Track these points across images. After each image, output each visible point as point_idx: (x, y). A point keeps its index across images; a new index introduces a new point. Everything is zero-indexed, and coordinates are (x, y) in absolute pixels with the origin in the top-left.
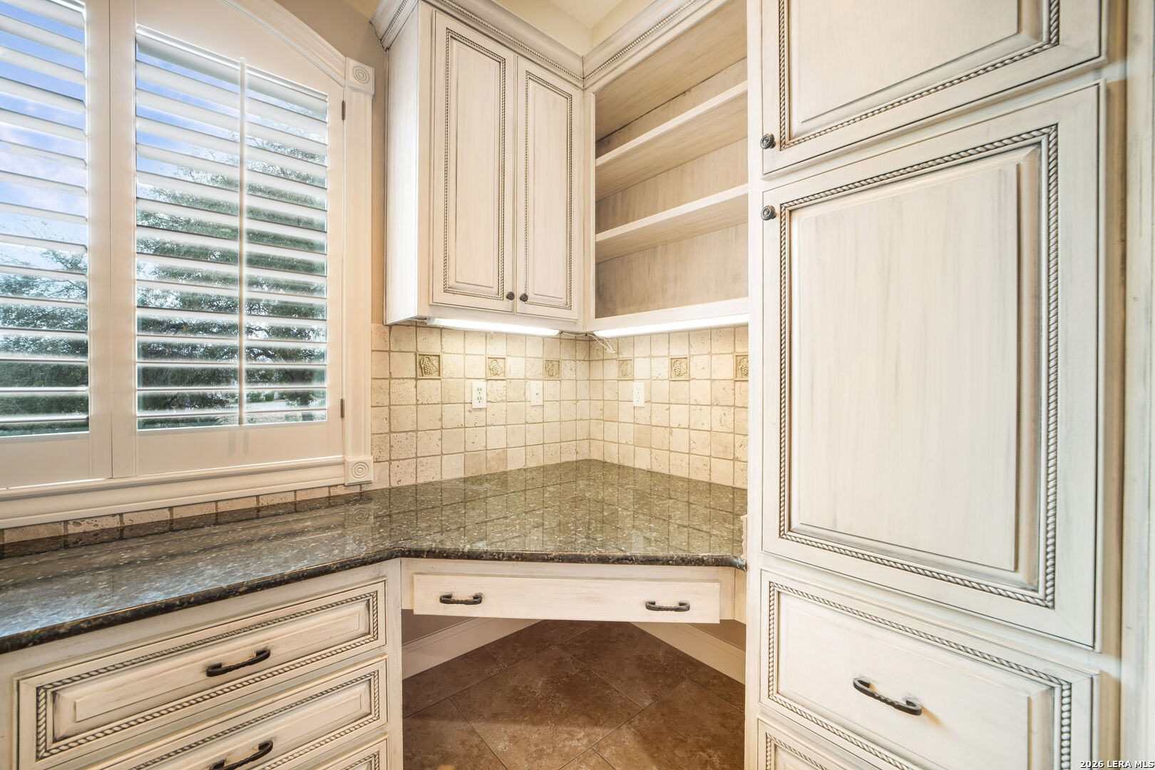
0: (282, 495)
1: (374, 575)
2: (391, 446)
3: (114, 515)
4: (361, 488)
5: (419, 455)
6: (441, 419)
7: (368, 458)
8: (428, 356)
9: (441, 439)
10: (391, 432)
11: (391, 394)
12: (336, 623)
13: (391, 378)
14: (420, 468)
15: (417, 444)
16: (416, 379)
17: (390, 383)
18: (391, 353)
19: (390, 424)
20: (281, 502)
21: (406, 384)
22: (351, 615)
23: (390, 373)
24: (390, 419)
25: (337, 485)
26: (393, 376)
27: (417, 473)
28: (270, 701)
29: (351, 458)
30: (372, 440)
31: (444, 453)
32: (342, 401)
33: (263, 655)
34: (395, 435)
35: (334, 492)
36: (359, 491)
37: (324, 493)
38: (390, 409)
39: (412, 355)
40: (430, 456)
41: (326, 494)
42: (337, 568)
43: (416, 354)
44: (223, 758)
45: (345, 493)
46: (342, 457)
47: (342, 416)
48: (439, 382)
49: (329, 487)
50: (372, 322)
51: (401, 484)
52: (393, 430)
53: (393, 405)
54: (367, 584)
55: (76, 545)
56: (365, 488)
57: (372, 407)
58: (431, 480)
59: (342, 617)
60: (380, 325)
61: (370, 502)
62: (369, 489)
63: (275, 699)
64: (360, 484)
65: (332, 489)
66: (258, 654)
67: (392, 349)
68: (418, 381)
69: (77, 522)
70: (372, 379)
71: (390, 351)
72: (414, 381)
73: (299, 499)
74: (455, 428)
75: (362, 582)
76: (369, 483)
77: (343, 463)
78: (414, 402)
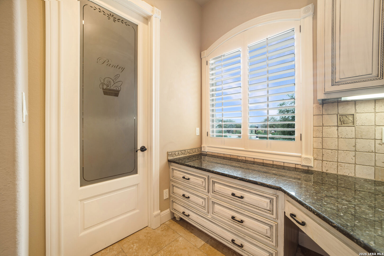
0: (280, 163)
1: (274, 193)
2: (323, 155)
3: (245, 157)
4: (308, 168)
5: (339, 161)
6: (355, 146)
7: (311, 157)
8: (346, 115)
9: (355, 156)
10: (323, 148)
11: (323, 133)
12: (260, 201)
13: (323, 126)
14: (339, 168)
15: (338, 156)
16: (338, 126)
17: (322, 128)
18: (323, 116)
19: (322, 145)
20: (279, 164)
21: (331, 129)
22: (265, 201)
23: (323, 124)
24: (322, 143)
25: (298, 164)
26: (324, 125)
27: (338, 169)
28: (244, 211)
29: (304, 156)
30: (313, 151)
31: (357, 163)
32: (301, 134)
33: (242, 197)
34: (325, 150)
35: (297, 166)
36: (307, 169)
37: (293, 166)
38: (322, 139)
39: (336, 116)
40: (346, 163)
41: (294, 167)
42: (260, 184)
43: (337, 115)
44: (235, 217)
45: (302, 168)
46: (301, 155)
47: (301, 140)
48: (354, 127)
49: (296, 164)
50: (314, 104)
51: (328, 172)
52: (324, 148)
53: (324, 137)
54: (270, 194)
55: (239, 161)
56: (310, 169)
57: (313, 137)
58: (347, 175)
59: (262, 200)
60: (318, 104)
61: (312, 175)
62: (312, 169)
63: (245, 211)
64: (308, 167)
65: (296, 165)
66: (241, 196)
67: (323, 114)
68: (339, 127)
69: (239, 156)
70: (314, 126)
71: (322, 115)
72: (337, 127)
73: (285, 165)
74: (366, 152)
75: (269, 193)
76: (311, 167)
77: (300, 157)
78: (337, 136)
